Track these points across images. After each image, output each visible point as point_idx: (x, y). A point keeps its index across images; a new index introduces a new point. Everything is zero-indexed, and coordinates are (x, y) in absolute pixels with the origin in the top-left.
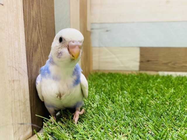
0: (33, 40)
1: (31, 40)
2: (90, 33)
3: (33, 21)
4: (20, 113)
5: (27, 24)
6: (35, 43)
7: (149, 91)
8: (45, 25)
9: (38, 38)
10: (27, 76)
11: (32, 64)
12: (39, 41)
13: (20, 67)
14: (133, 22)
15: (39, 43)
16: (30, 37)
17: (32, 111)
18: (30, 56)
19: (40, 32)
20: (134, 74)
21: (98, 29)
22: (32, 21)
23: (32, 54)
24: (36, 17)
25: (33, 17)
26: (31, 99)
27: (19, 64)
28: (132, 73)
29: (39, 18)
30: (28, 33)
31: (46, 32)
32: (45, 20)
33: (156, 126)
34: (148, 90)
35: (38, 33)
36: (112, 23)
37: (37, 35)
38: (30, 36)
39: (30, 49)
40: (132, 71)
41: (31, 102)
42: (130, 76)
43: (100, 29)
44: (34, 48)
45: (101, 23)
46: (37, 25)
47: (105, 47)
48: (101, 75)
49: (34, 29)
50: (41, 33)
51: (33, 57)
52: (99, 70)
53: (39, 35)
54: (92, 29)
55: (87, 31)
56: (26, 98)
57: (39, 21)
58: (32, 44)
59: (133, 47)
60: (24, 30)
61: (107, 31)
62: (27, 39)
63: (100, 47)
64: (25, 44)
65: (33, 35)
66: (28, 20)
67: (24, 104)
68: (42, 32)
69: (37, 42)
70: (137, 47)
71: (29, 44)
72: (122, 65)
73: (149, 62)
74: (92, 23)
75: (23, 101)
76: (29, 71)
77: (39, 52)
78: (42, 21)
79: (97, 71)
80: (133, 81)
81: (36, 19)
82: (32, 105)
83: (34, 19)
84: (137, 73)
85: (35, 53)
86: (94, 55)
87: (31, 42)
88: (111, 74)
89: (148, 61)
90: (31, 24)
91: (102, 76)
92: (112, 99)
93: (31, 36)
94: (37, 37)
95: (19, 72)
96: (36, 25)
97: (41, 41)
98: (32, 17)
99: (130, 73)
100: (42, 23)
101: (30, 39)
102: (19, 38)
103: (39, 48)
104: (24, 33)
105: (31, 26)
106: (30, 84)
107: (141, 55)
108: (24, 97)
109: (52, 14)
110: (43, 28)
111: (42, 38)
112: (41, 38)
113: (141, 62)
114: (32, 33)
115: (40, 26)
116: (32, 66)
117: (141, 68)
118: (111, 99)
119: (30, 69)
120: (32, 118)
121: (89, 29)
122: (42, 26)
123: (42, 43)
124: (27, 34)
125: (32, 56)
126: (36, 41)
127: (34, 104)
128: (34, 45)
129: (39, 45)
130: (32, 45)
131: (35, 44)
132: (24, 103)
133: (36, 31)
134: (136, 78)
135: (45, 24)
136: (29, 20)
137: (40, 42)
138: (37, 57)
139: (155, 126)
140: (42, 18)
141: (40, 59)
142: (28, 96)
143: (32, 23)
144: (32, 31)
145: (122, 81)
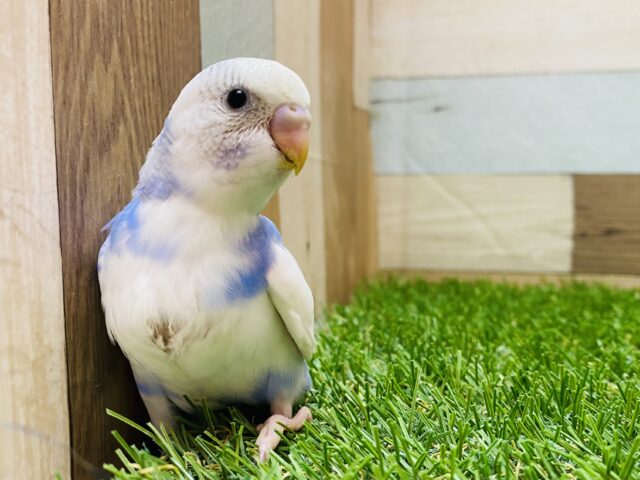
0: (93, 104)
1: (82, 102)
2: (369, 117)
3: (96, 25)
4: (14, 405)
5: (67, 32)
6: (102, 115)
7: (605, 346)
8: (153, 52)
9: (120, 100)
10: (58, 249)
11: (82, 202)
12: (123, 110)
13: (20, 206)
14: (545, 74)
15: (121, 120)
16: (78, 89)
17: (77, 407)
18: (73, 168)
19: (127, 77)
20: (551, 285)
21: (399, 101)
22: (88, 25)
23: (87, 159)
24: (110, 12)
25: (95, 10)
26: (75, 351)
27: (15, 191)
28: (543, 281)
29: (124, 16)
30: (67, 68)
31: (160, 83)
32: (155, 30)
33: (612, 473)
34: (600, 343)
35: (115, 77)
36: (458, 77)
37: (111, 85)
38: (77, 82)
39: (78, 138)
40: (542, 275)
41: (74, 367)
42: (533, 292)
43: (409, 100)
44: (94, 135)
45: (411, 79)
46: (115, 45)
47: (431, 174)
48: (408, 285)
49: (98, 57)
50: (132, 81)
51: (91, 173)
52: (403, 271)
53: (122, 86)
54: (376, 102)
55: (354, 108)
56: (46, 342)
57: (125, 31)
58: (85, 119)
59: (544, 174)
60: (48, 57)
61: (438, 109)
62: (64, 93)
63: (408, 174)
64: (50, 113)
65: (93, 83)
66: (72, 18)
67: (38, 366)
68: (139, 77)
69: (113, 116)
70: (563, 174)
71: (72, 117)
72: (500, 251)
73: (614, 238)
74: (376, 79)
75: (32, 356)
76: (69, 230)
77: (122, 158)
78: (140, 34)
79: (395, 274)
80: (540, 311)
81: (109, 20)
82: (79, 379)
83: (98, 19)
84: (562, 282)
85: (101, 159)
86: (383, 209)
87: (83, 112)
88: (454, 283)
89: (609, 232)
90: (82, 37)
91: (412, 291)
92: (440, 373)
93: (84, 87)
94: (112, 95)
95: (15, 228)
96: (111, 42)
97: (134, 112)
98: (88, 6)
99: (534, 281)
100: (140, 41)
101: (75, 97)
102: (24, 84)
103: (123, 141)
104: (47, 66)
105: (82, 42)
106: (68, 285)
107: (581, 208)
108: (38, 336)
109: (188, 13)
110: (142, 61)
111: (137, 103)
112: (130, 100)
113: (580, 236)
114: (86, 75)
115: (128, 52)
116: (82, 212)
117: (579, 263)
118: (433, 375)
119: (74, 221)
120: (75, 436)
121: (362, 99)
122: (137, 55)
123: (136, 122)
124: (61, 73)
125: (87, 170)
126: (106, 108)
127: (85, 373)
128: (98, 124)
129: (121, 128)
130: (85, 124)
131: (101, 120)
132: (34, 363)
133: (110, 69)
134: (554, 298)
135: (153, 46)
136: (75, 17)
137: (125, 120)
138: (110, 177)
139: (608, 472)
140: (139, 21)
141: (122, 190)
142: (56, 338)
143: (88, 34)
144: (89, 65)
145: (495, 308)
